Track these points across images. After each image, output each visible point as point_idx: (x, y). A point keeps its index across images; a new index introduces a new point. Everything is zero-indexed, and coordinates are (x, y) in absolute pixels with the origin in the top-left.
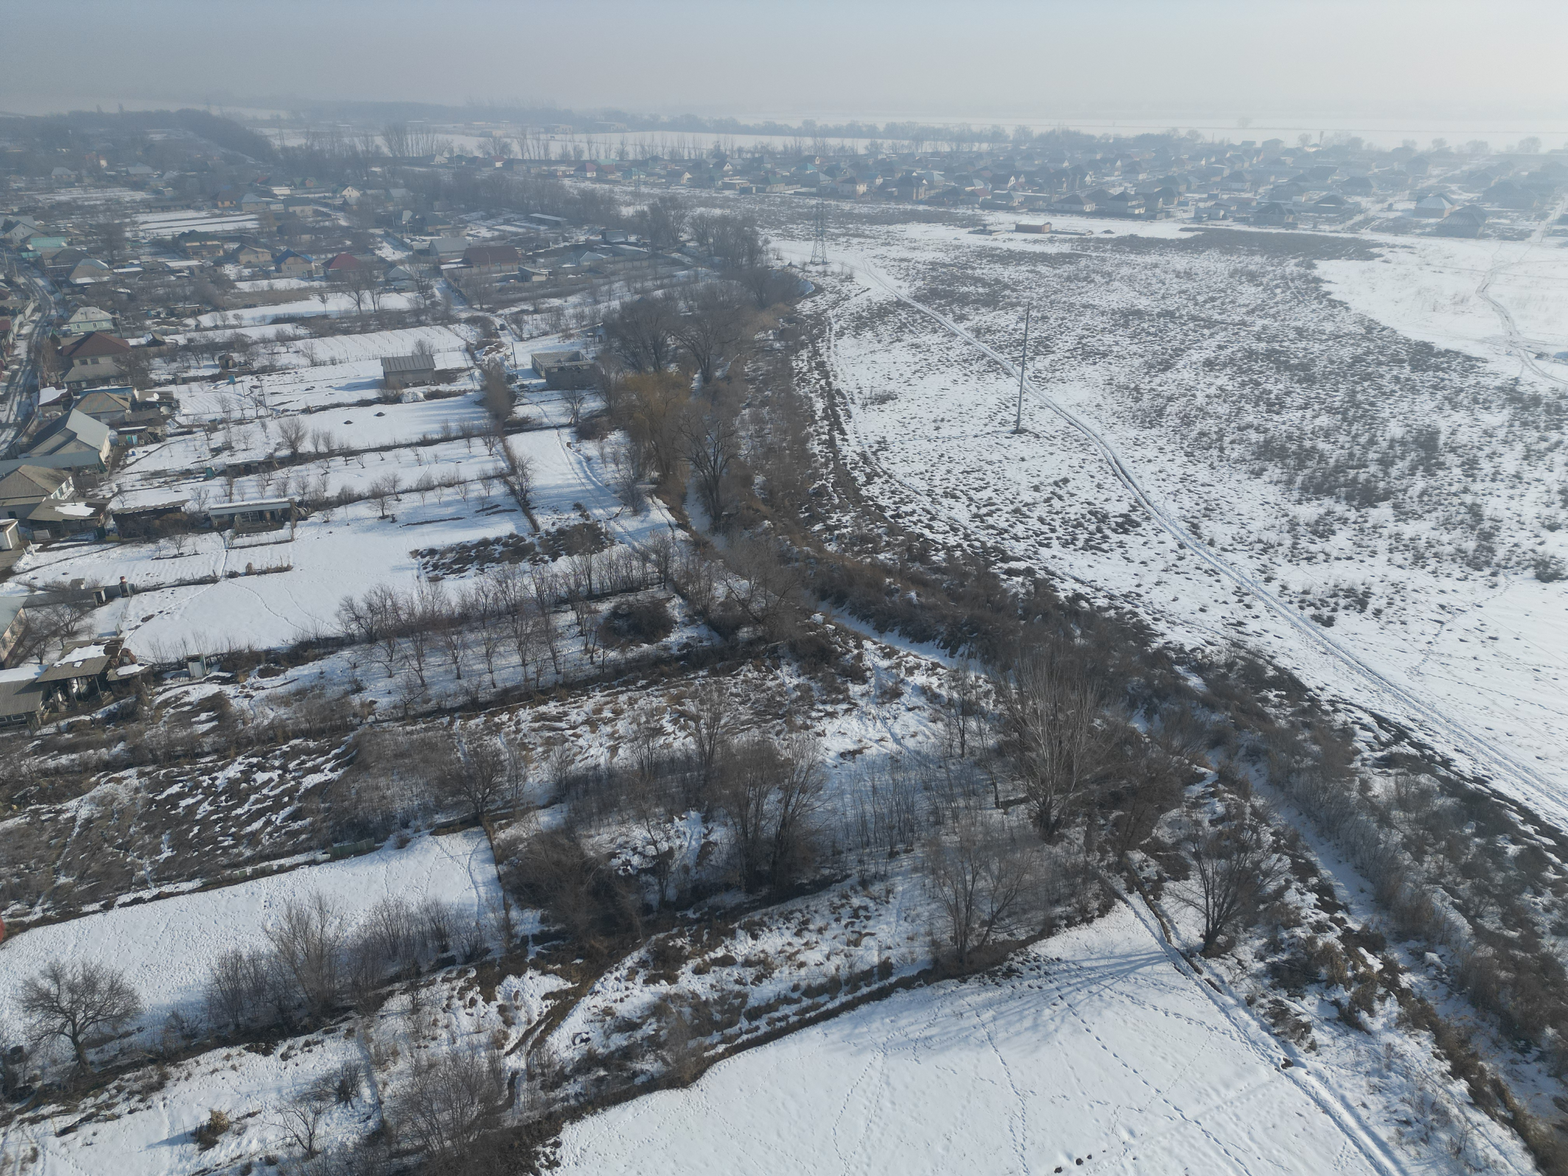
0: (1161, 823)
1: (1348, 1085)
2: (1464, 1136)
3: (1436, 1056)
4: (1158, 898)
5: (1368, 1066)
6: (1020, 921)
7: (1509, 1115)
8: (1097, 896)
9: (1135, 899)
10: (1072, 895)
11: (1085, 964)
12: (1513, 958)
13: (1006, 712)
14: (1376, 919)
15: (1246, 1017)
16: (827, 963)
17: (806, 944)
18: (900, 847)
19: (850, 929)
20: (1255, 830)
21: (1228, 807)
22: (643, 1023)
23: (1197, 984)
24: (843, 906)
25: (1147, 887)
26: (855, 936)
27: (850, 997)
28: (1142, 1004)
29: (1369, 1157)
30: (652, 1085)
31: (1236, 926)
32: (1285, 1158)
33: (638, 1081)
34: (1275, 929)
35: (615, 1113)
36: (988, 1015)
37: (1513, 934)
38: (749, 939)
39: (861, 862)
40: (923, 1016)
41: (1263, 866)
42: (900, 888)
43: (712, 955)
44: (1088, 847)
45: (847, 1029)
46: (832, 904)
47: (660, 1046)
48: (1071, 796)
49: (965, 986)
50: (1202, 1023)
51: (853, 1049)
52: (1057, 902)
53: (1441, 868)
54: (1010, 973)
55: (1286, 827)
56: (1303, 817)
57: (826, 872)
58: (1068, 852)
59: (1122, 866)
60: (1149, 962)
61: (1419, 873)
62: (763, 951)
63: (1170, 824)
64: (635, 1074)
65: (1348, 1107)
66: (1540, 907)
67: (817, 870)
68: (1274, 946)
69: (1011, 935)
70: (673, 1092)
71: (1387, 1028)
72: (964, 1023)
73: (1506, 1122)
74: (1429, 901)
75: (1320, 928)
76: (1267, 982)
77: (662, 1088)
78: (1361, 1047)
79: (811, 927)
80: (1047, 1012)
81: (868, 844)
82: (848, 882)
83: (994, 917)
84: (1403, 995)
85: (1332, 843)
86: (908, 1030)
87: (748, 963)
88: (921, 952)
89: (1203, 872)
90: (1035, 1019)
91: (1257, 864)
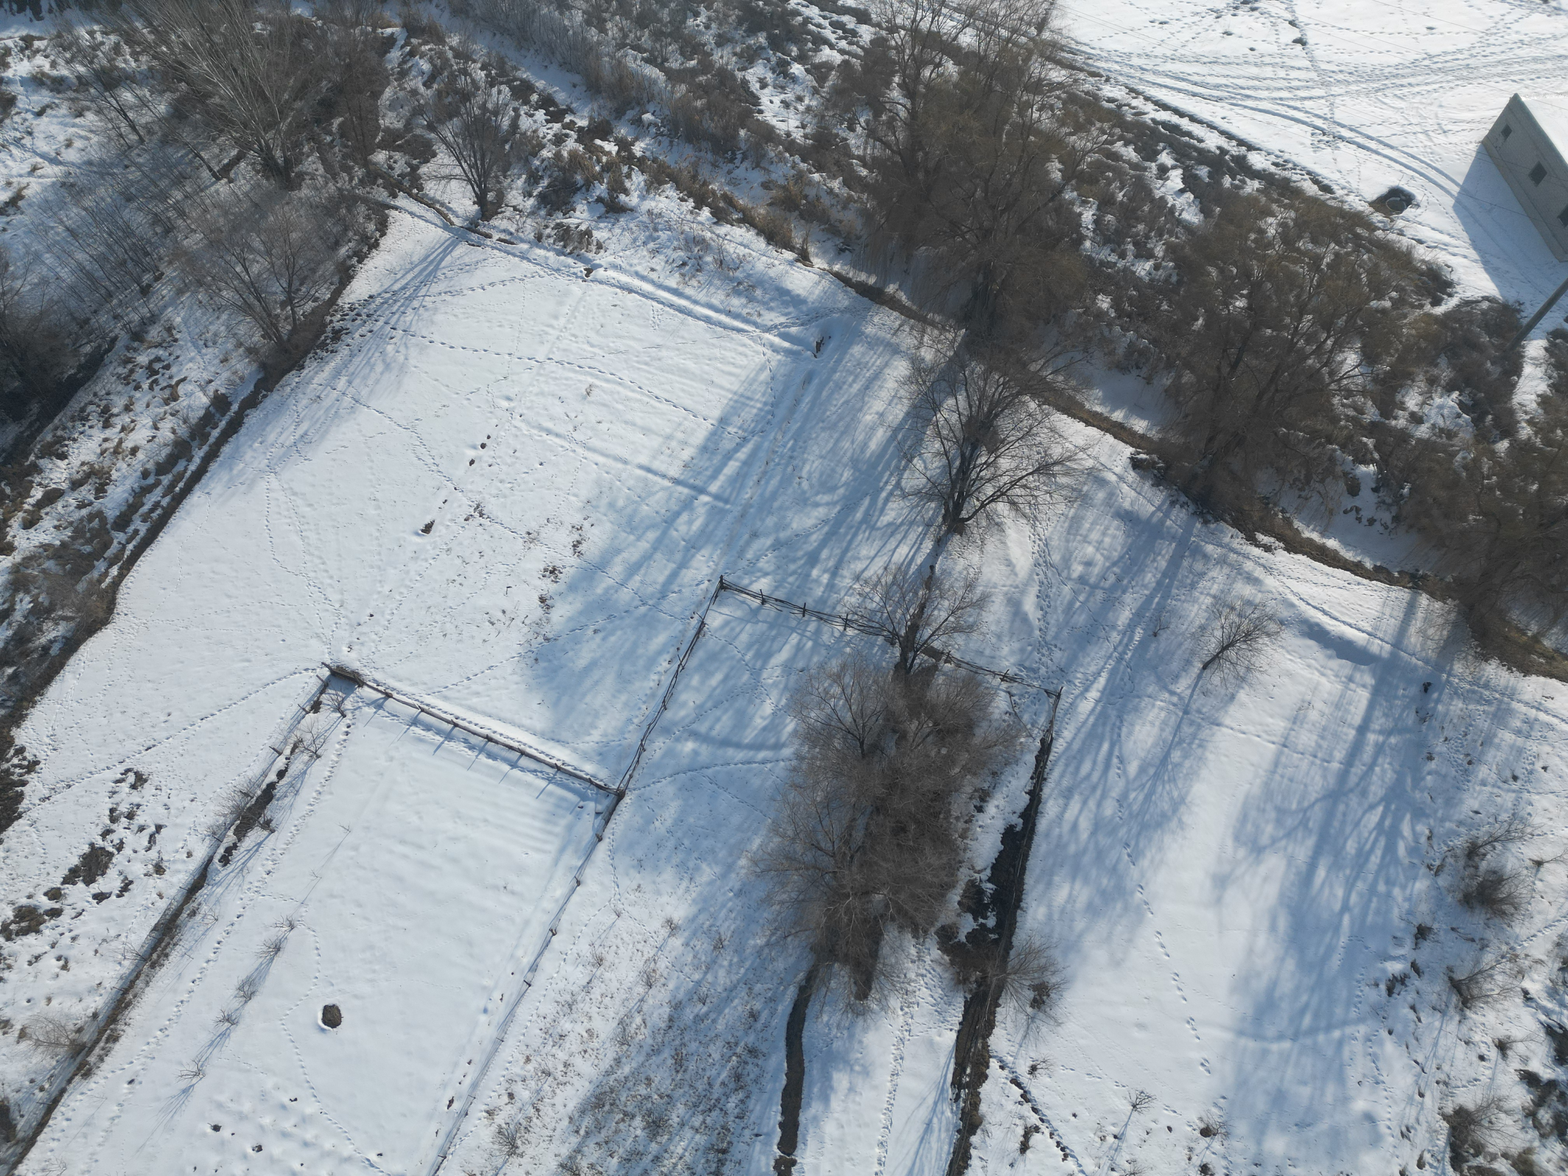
0: (382, 110)
1: (635, 261)
2: (721, 250)
3: (682, 200)
4: (421, 188)
5: (642, 238)
6: (315, 283)
7: (740, 215)
8: (368, 218)
9: (402, 201)
10: (346, 229)
11: (396, 287)
12: (700, 85)
13: (155, 63)
14: (595, 107)
15: (542, 252)
16: (158, 433)
17: (123, 429)
18: (147, 278)
19: (157, 388)
20: (465, 72)
21: (431, 60)
22: (13, 604)
23: (493, 248)
24: (132, 371)
25: (407, 184)
26: (167, 392)
27: (205, 448)
28: (460, 293)
29: (671, 306)
30: (71, 645)
31: (497, 177)
32: (620, 344)
33: (55, 650)
34: (527, 162)
35: (54, 690)
36: (342, 383)
37: (693, 63)
38: (59, 462)
39: (116, 317)
40: (286, 420)
41: (490, 106)
42: (179, 319)
43: (31, 501)
44: (332, 173)
45: (225, 476)
46: (119, 376)
47: (50, 610)
48: (283, 127)
49: (305, 372)
50: (513, 279)
51: (243, 488)
52: (337, 244)
53: (621, 29)
54: (337, 335)
55: (489, 54)
56: (498, 36)
57: (88, 349)
58: (316, 188)
59: (373, 176)
60: (446, 252)
61: (608, 44)
62: (83, 464)
63: (392, 107)
64: (46, 649)
65: (643, 278)
66: (702, 28)
67: (76, 352)
68: (533, 178)
69: (316, 300)
70: (99, 635)
71: (643, 198)
72: (326, 403)
73: (741, 221)
74: (626, 66)
75: (559, 140)
76: (543, 213)
77: (85, 640)
78: (632, 225)
79: (115, 411)
80: (390, 348)
81: (110, 295)
82: (119, 345)
83: (289, 293)
84: (641, 163)
85: (532, 51)
86: (281, 440)
87: (76, 485)
88: (243, 366)
89: (444, 140)
90: (384, 361)
91: (483, 107)
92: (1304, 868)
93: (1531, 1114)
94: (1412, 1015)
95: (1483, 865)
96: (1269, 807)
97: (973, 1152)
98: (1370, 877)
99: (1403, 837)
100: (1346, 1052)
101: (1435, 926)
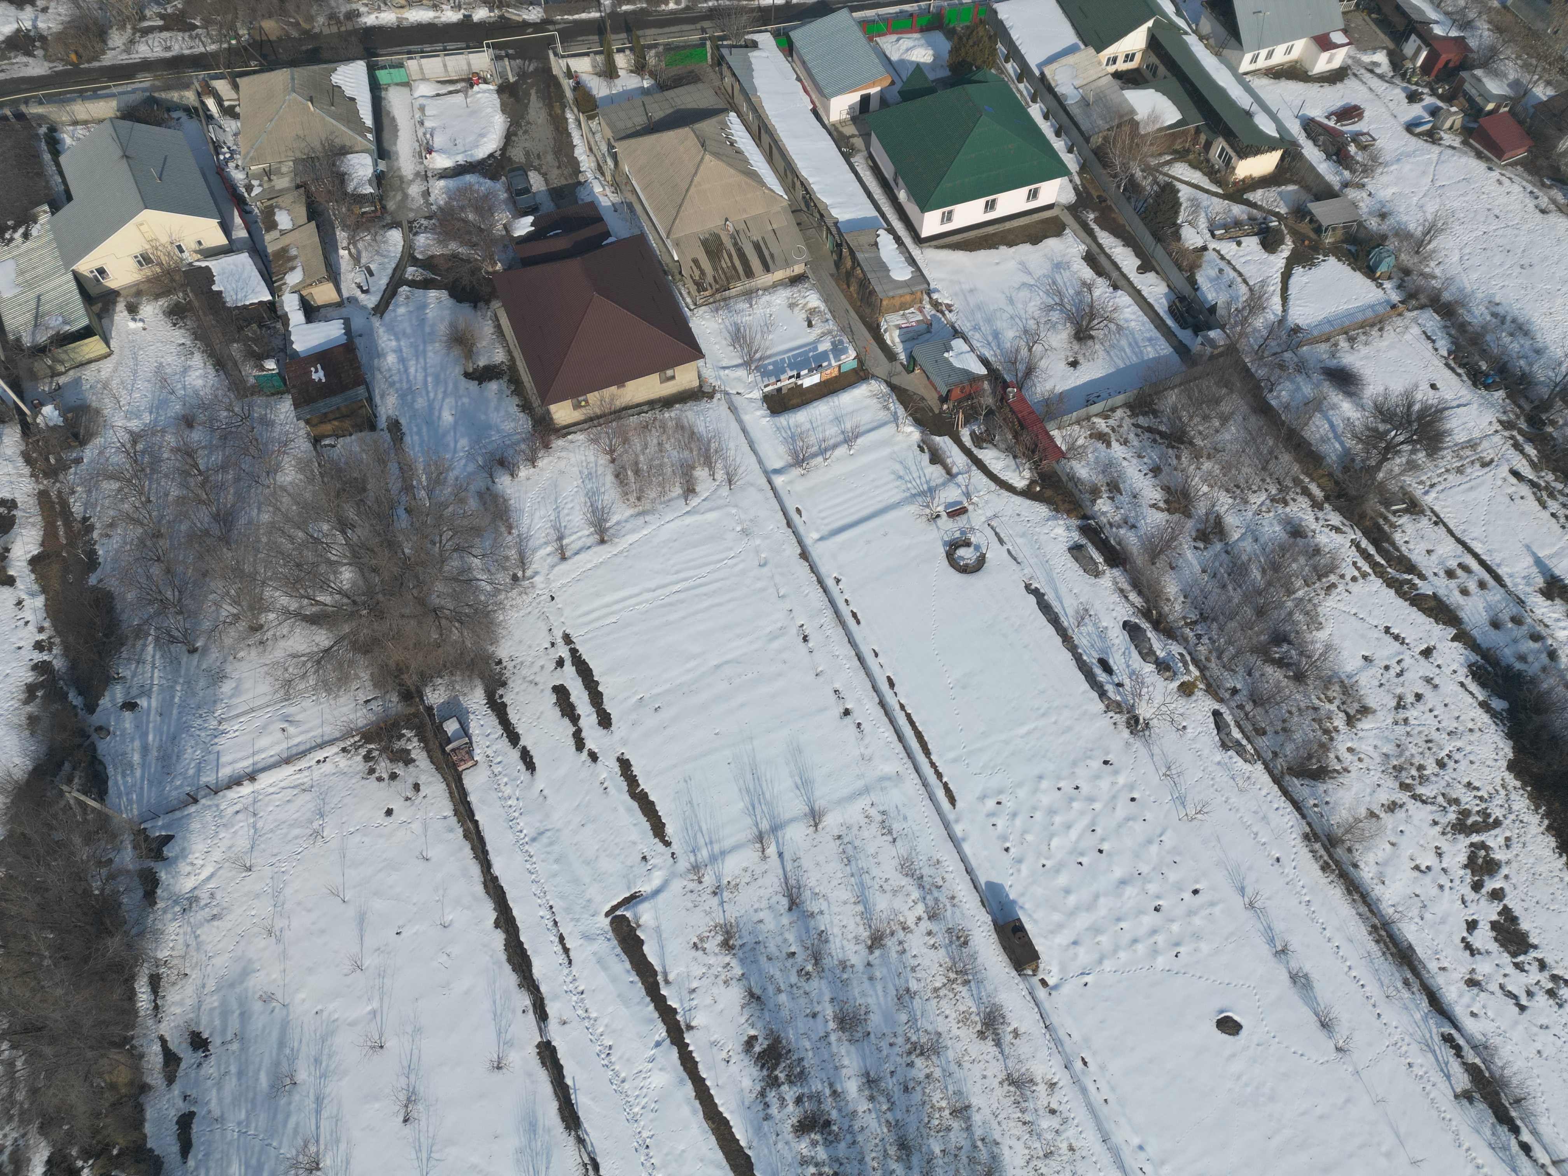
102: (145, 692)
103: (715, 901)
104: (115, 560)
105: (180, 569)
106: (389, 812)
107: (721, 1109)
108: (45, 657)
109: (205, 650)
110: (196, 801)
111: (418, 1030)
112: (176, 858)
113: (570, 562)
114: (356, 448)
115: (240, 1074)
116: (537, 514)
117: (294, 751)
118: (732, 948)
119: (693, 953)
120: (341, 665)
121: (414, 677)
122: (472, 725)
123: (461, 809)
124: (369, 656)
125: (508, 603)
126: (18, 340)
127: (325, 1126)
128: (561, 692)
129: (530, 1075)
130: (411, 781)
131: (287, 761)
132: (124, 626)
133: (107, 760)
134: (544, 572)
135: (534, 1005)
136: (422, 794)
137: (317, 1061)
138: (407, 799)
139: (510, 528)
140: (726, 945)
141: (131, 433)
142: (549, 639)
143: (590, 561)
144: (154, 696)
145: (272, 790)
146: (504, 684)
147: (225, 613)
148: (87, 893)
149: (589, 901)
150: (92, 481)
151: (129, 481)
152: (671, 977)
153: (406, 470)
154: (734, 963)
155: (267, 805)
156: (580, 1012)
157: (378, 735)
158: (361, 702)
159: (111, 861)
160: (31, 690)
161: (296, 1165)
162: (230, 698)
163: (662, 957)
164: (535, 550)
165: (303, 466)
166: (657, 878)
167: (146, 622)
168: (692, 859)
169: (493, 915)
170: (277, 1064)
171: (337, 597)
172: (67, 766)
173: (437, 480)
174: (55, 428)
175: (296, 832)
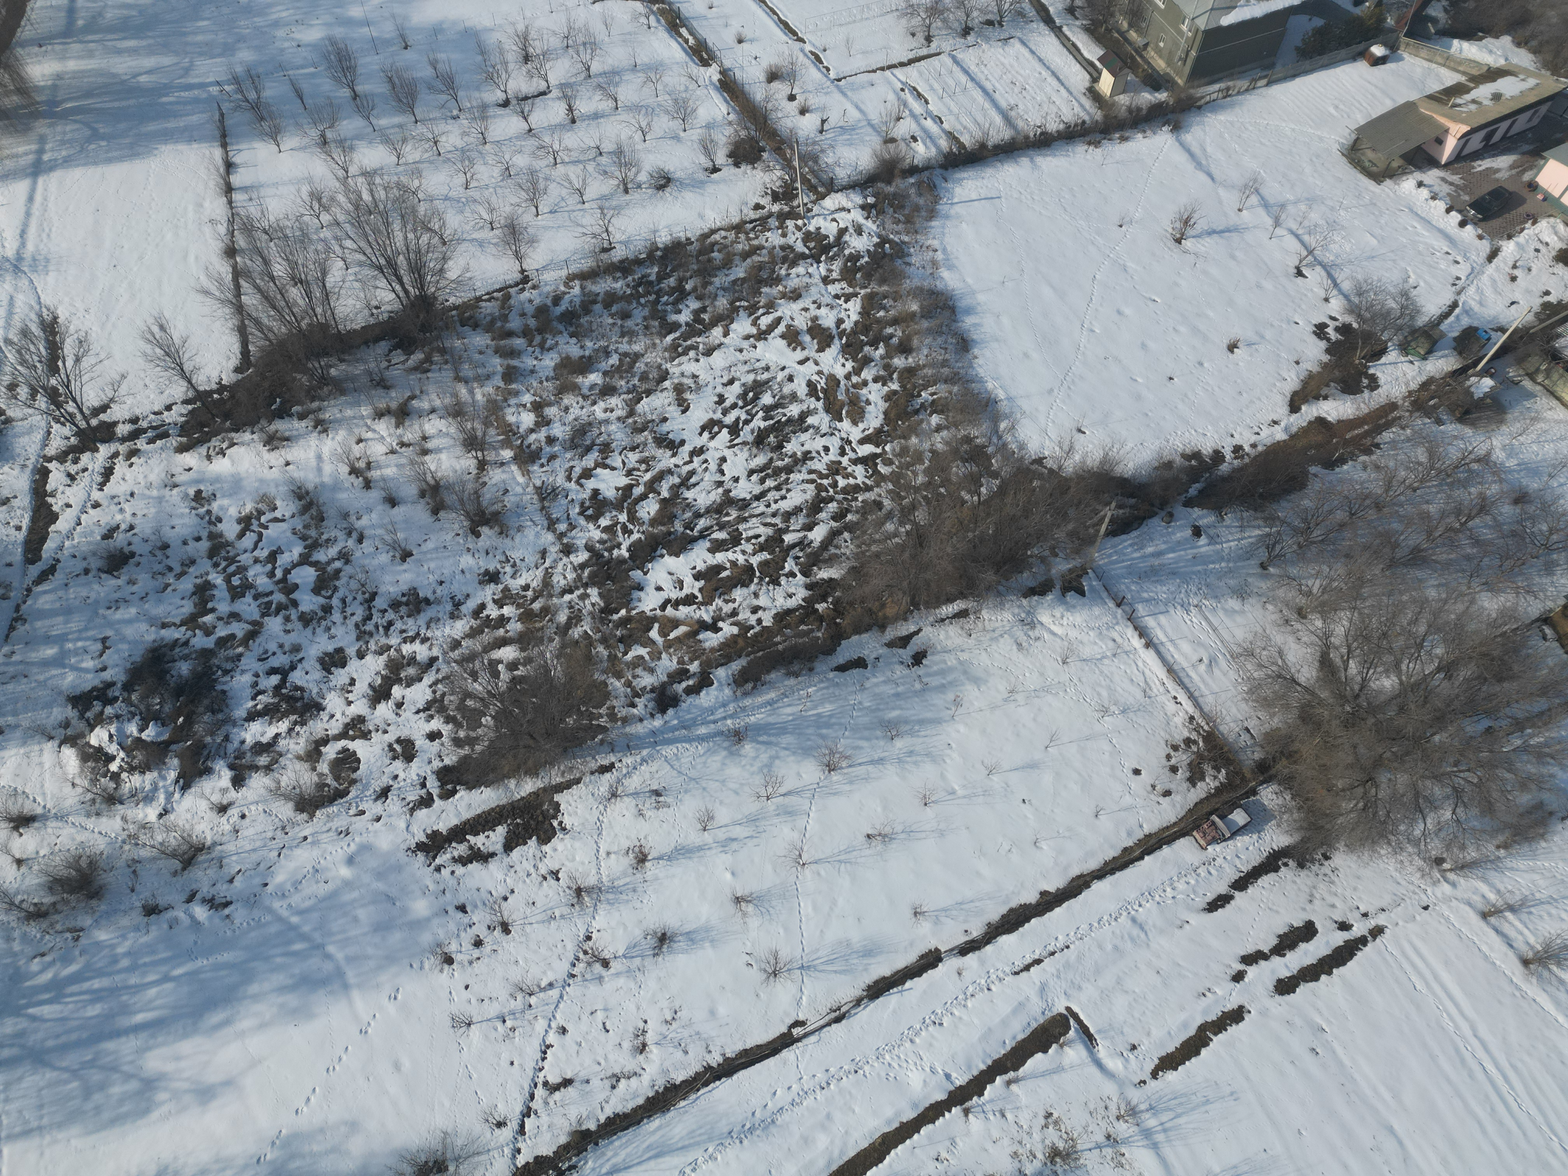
92: (143, 1035)
93: (268, 769)
94: (238, 879)
95: (48, 900)
96: (89, 1106)
97: (602, 1120)
98: (117, 978)
99: (55, 976)
100: (308, 904)
101: (138, 904)
102: (1212, 540)
103: (1100, 1138)
104: (1341, 481)
105: (1347, 534)
106: (1137, 772)
107: (893, 1152)
108: (1228, 456)
109: (1268, 576)
110: (1119, 605)
111: (942, 834)
112: (1066, 603)
113: (1482, 924)
114: (1550, 662)
115: (897, 695)
116: (1536, 877)
117: (1181, 675)
118: (1053, 1162)
119: (1042, 1113)
120: (1282, 697)
121: (1286, 771)
122: (1246, 838)
123: (1153, 841)
124: (1299, 722)
125: (1403, 857)
126: (1559, 336)
127: (860, 770)
128: (1308, 931)
129: (911, 944)
130: (1172, 787)
131: (1171, 671)
132: (1275, 506)
133: (1144, 528)
134: (1459, 893)
135: (973, 941)
136: (1161, 800)
137: (911, 753)
138: (1153, 787)
139: (1505, 846)
140: (1054, 1154)
141: (1488, 454)
142: (1371, 910)
143: (1492, 949)
144: (1211, 547)
145: (1140, 664)
146: (1301, 865)
147: (1310, 583)
148: (1028, 546)
149: (1080, 988)
150: (1419, 438)
151: (1432, 468)
152: (1014, 1087)
153: (1543, 719)
154: (1037, 1164)
155: (1125, 663)
156: (971, 989)
157: (1215, 747)
158: (1246, 724)
159: (1056, 555)
160: (1197, 455)
161: (832, 753)
162: (1225, 610)
163: (1034, 1076)
164: (1484, 880)
165: (1506, 615)
166: (1114, 1064)
167: (1283, 522)
168: (1143, 1107)
169: (1052, 889)
170: (906, 722)
171: (1359, 679)
172: (1132, 501)
173: (1540, 755)
174: (1471, 394)
175: (1104, 693)
